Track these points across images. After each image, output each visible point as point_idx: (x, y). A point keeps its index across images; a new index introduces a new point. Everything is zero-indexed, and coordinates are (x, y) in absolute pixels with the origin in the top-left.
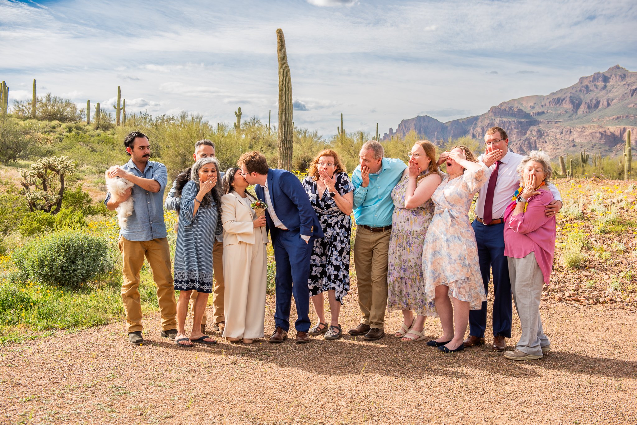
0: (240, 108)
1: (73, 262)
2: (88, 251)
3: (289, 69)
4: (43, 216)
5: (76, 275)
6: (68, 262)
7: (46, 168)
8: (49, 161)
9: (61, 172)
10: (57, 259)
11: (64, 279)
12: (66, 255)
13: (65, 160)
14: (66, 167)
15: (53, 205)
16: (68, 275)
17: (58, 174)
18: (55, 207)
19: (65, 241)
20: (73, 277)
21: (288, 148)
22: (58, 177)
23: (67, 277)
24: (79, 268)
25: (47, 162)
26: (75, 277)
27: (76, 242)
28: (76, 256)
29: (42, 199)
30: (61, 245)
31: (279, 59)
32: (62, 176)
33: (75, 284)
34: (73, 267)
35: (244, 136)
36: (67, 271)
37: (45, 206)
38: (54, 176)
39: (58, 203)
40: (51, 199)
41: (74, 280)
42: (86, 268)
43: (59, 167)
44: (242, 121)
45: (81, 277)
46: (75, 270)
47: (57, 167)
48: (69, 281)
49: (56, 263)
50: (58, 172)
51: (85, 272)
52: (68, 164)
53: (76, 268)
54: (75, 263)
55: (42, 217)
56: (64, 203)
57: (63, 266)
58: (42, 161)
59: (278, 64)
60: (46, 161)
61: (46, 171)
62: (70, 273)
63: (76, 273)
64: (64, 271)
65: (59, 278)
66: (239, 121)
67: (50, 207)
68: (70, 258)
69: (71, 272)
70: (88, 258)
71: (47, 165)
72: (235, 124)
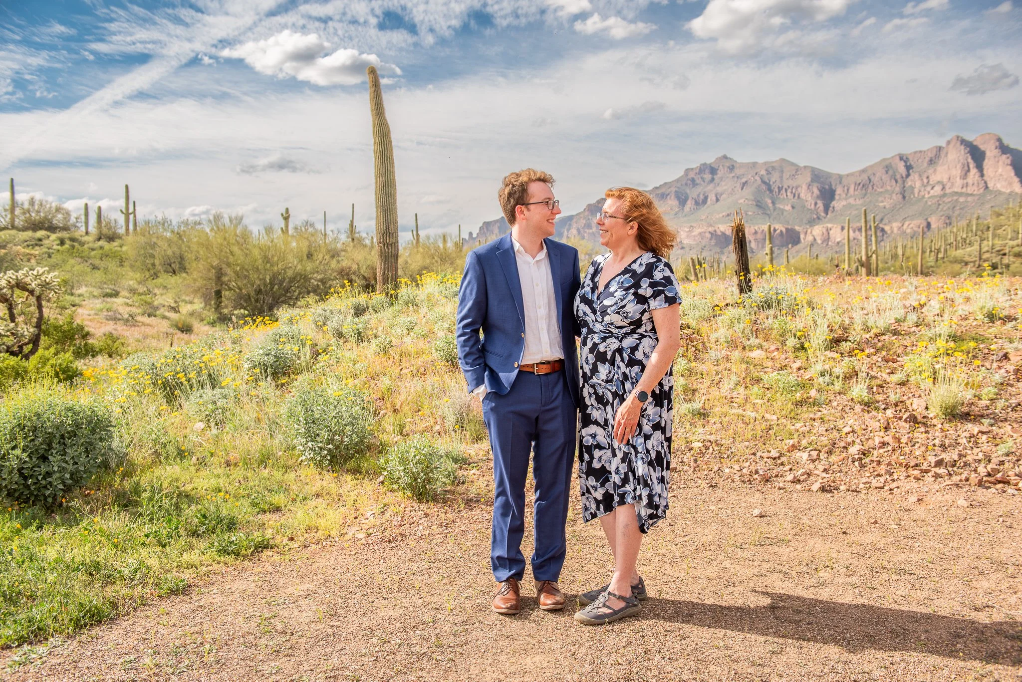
0: (287, 210)
1: (44, 459)
2: (73, 434)
3: (388, 127)
4: (7, 362)
5: (50, 482)
6: (34, 459)
7: (12, 287)
8: (17, 276)
9: (37, 293)
10: (9, 454)
11: (26, 492)
12: (27, 446)
13: (43, 273)
14: (46, 285)
15: (26, 344)
16: (35, 484)
17: (33, 295)
18: (30, 346)
19: (25, 417)
20: (45, 487)
21: (391, 245)
22: (33, 300)
23: (33, 488)
24: (56, 469)
25: (14, 277)
26: (49, 487)
27: (48, 418)
28: (50, 445)
29: (8, 336)
30: (19, 425)
31: (372, 111)
32: (39, 299)
33: (50, 500)
34: (44, 469)
35: (294, 244)
36: (31, 477)
37: (13, 345)
38: (27, 300)
39: (35, 341)
40: (23, 335)
41: (47, 493)
42: (71, 467)
43: (33, 285)
44: (291, 226)
45: (61, 487)
46: (48, 474)
47: (30, 284)
48: (36, 496)
49: (8, 464)
50: (32, 292)
51: (68, 476)
52: (47, 280)
53: (49, 469)
54: (48, 459)
55: (5, 365)
56: (44, 340)
57: (23, 468)
58: (6, 277)
59: (371, 119)
60: (11, 275)
61: (13, 292)
62: (38, 480)
63: (49, 479)
64: (26, 478)
65: (15, 490)
66: (287, 226)
67: (21, 347)
68: (37, 450)
69: (40, 478)
70: (75, 448)
71: (13, 282)
72: (282, 229)
